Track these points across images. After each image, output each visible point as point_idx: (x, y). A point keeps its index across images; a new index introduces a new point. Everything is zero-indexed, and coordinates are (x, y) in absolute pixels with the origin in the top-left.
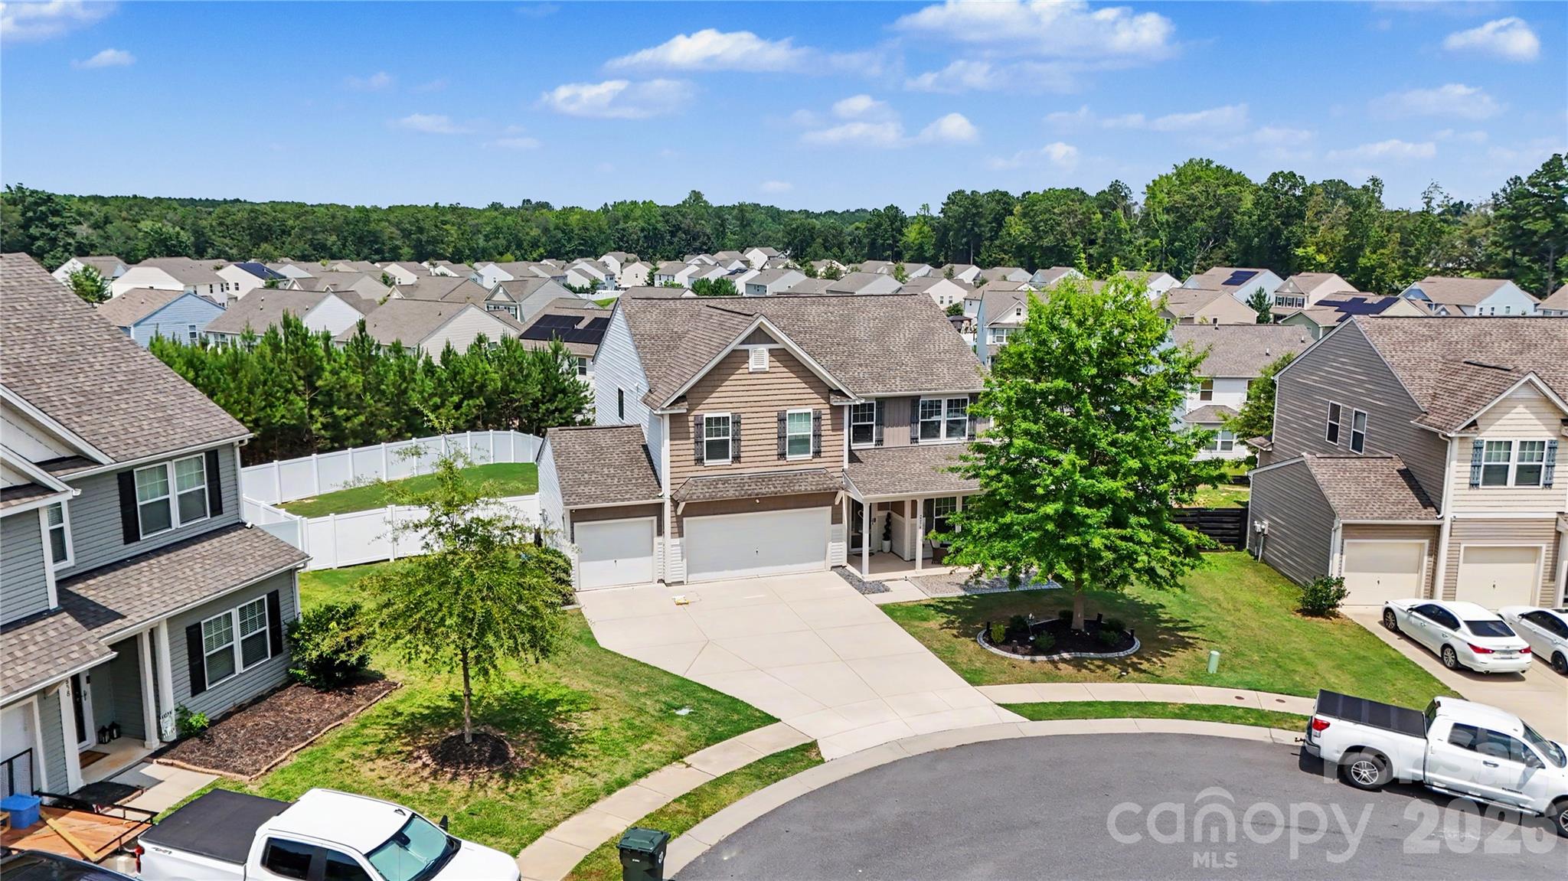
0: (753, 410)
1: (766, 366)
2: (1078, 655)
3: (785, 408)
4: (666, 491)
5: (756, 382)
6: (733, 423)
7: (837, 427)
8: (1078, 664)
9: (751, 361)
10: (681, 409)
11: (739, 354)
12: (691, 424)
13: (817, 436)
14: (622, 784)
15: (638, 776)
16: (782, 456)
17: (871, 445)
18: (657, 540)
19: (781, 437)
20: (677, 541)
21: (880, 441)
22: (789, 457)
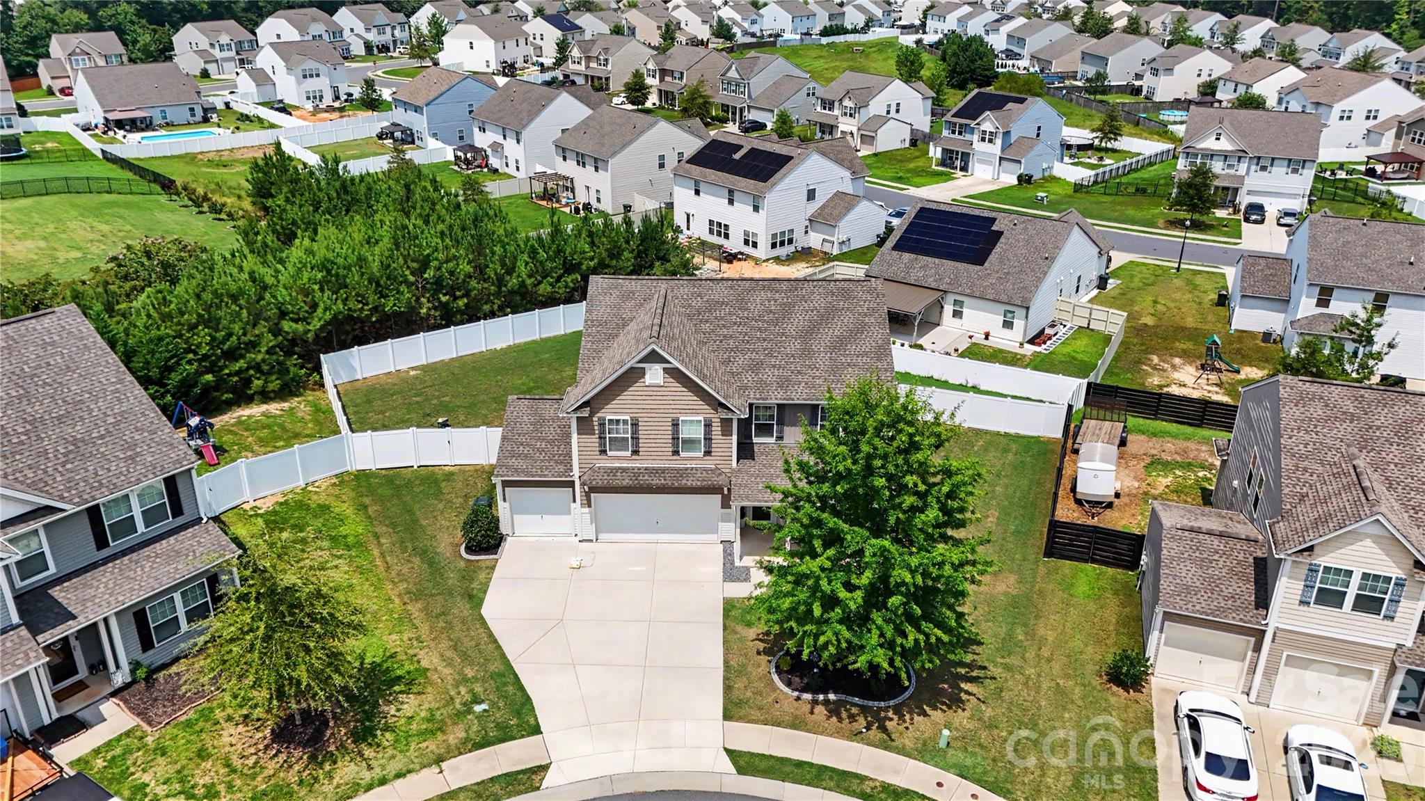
0: (649, 415)
1: (660, 381)
2: (843, 697)
3: (678, 415)
4: (576, 472)
5: (651, 393)
6: (632, 425)
7: (726, 432)
8: (834, 710)
9: (647, 376)
10: (585, 413)
11: (636, 371)
12: (596, 423)
13: (708, 439)
14: (383, 782)
15: (399, 776)
16: (676, 453)
17: (772, 440)
18: (573, 505)
19: (675, 439)
20: (587, 510)
21: (780, 438)
22: (682, 454)
